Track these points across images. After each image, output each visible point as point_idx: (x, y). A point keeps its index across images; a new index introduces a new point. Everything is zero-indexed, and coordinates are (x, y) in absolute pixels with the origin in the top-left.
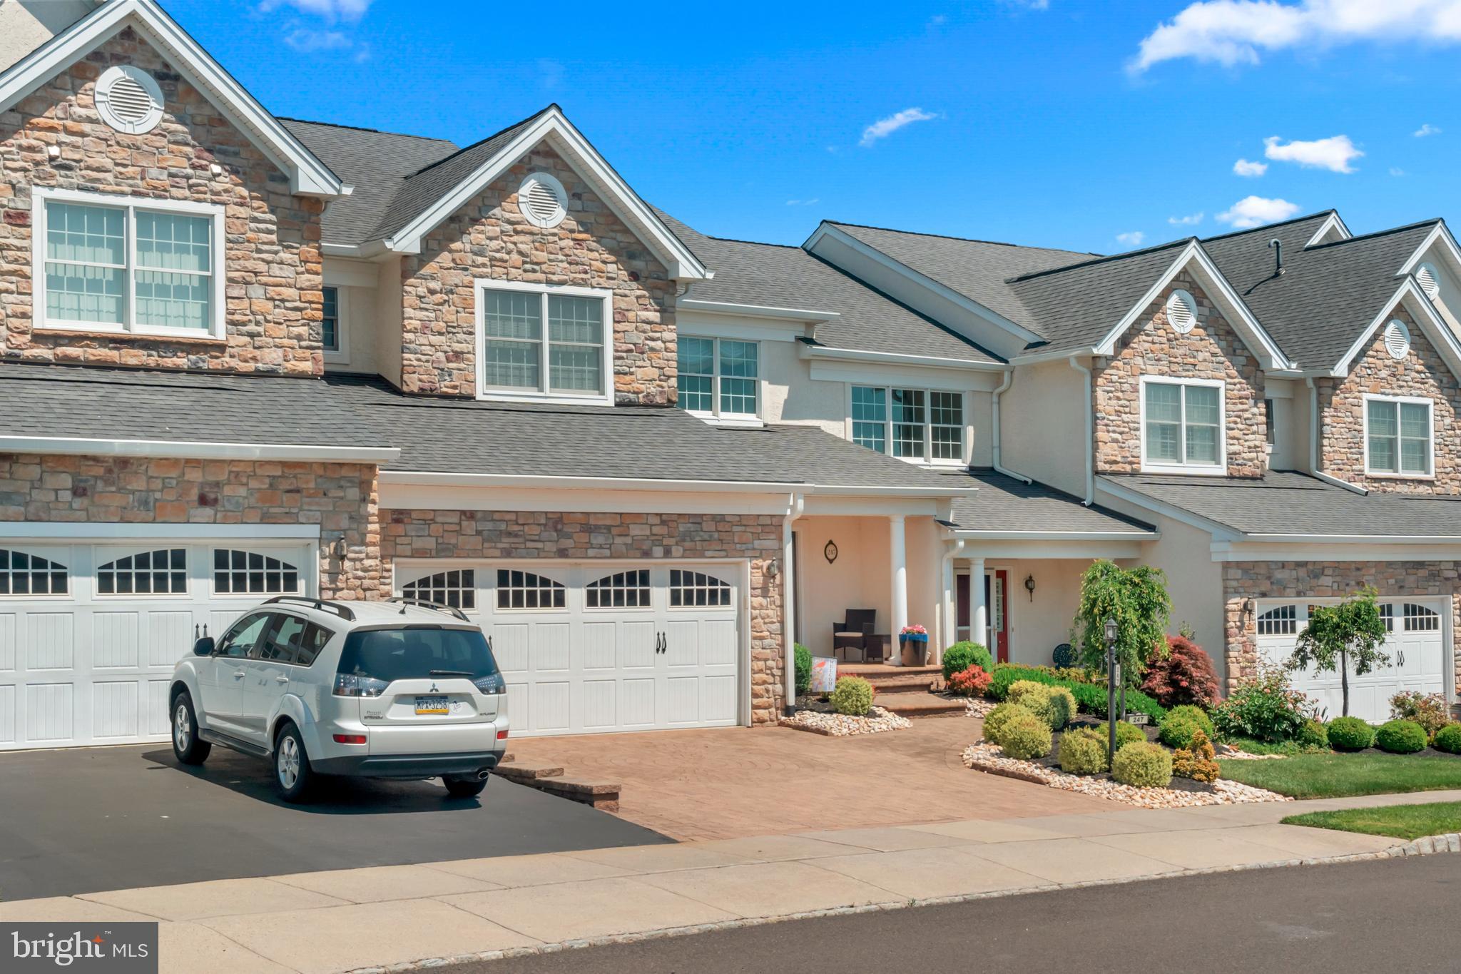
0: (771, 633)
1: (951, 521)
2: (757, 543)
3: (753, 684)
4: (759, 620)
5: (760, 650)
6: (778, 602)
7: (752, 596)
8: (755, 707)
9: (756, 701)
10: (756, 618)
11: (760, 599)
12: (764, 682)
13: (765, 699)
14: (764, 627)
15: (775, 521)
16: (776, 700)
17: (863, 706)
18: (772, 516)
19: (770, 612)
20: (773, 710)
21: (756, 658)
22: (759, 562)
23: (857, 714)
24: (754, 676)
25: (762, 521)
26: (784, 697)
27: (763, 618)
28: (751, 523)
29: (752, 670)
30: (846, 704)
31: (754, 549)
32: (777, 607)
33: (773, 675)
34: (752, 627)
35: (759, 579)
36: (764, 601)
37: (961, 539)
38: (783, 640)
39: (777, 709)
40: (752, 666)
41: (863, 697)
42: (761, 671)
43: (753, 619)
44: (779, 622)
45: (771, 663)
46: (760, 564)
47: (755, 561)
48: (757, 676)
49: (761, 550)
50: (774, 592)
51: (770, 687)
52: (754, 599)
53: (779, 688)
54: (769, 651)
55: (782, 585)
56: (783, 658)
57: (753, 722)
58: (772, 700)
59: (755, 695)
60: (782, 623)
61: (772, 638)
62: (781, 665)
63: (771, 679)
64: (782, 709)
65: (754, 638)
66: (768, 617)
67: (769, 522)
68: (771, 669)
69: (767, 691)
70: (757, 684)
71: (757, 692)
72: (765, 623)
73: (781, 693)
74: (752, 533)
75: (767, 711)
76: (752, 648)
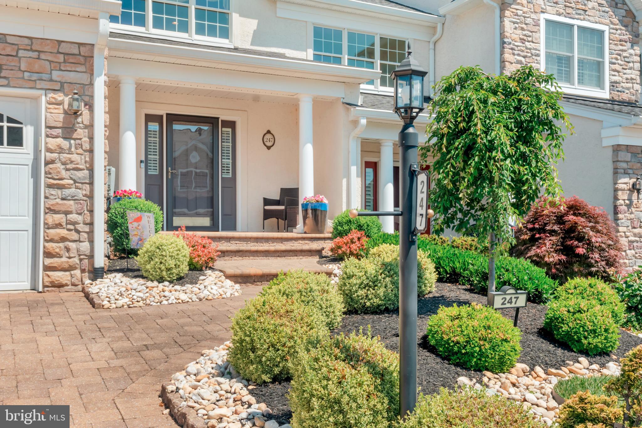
0: (75, 182)
1: (359, 104)
2: (56, 75)
3: (46, 241)
4: (58, 165)
5: (58, 201)
6: (87, 146)
7: (47, 136)
8: (47, 268)
9: (48, 261)
10: (52, 162)
11: (60, 141)
12: (63, 239)
13: (64, 259)
14: (64, 173)
15: (83, 50)
16: (81, 260)
17: (168, 269)
18: (80, 45)
19: (75, 157)
20: (77, 272)
21: (50, 210)
22: (60, 97)
23: (161, 280)
24: (48, 231)
25: (64, 48)
26: (91, 257)
27: (64, 164)
28: (46, 49)
29: (45, 224)
30: (148, 267)
31: (51, 80)
32: (85, 151)
33: (78, 232)
34: (46, 173)
35: (58, 116)
36: (65, 144)
37: (363, 117)
38: (92, 191)
39: (83, 271)
40: (45, 219)
41: (168, 258)
42: (58, 225)
43: (47, 163)
44: (88, 169)
45: (73, 217)
46: (60, 99)
47: (51, 95)
48: (52, 232)
49: (62, 84)
50: (81, 133)
51: (72, 245)
52: (49, 140)
53: (85, 246)
54: (72, 202)
55: (90, 127)
56: (91, 211)
57: (44, 286)
58: (76, 260)
59: (48, 254)
60: (91, 170)
61: (77, 188)
62: (88, 220)
63: (75, 236)
64: (89, 272)
65: (50, 186)
66: (72, 162)
67: (76, 51)
68: (74, 223)
69: (68, 249)
70: (52, 240)
71: (51, 250)
72: (67, 170)
73: (88, 252)
74: (50, 62)
75: (68, 273)
76: (46, 197)
